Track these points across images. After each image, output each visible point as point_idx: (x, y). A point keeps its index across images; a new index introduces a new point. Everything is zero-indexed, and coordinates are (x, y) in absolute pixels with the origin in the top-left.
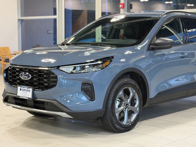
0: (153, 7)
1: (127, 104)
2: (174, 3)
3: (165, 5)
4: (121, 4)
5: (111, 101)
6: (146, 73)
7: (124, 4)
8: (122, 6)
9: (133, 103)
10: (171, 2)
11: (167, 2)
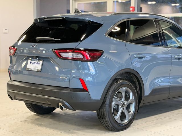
0: (159, 9)
2: (180, 5)
3: (171, 7)
4: (132, 7)
7: (134, 8)
8: (132, 9)
10: (178, 5)
11: (173, 5)
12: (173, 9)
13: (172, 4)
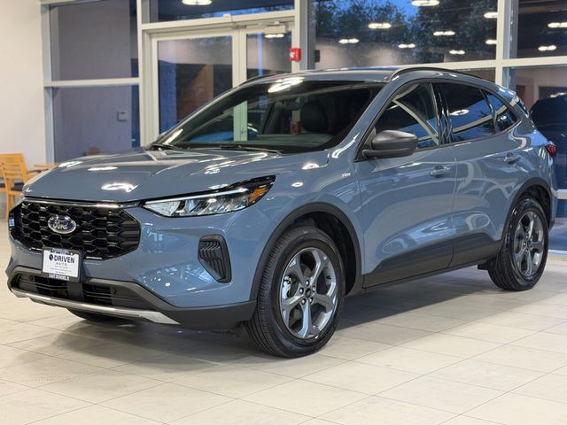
0: (369, 56)
1: (308, 290)
3: (398, 53)
4: (295, 50)
5: (270, 283)
6: (353, 216)
7: (300, 51)
8: (295, 56)
9: (322, 286)
10: (412, 46)
11: (402, 46)
12: (403, 56)
13: (400, 43)
